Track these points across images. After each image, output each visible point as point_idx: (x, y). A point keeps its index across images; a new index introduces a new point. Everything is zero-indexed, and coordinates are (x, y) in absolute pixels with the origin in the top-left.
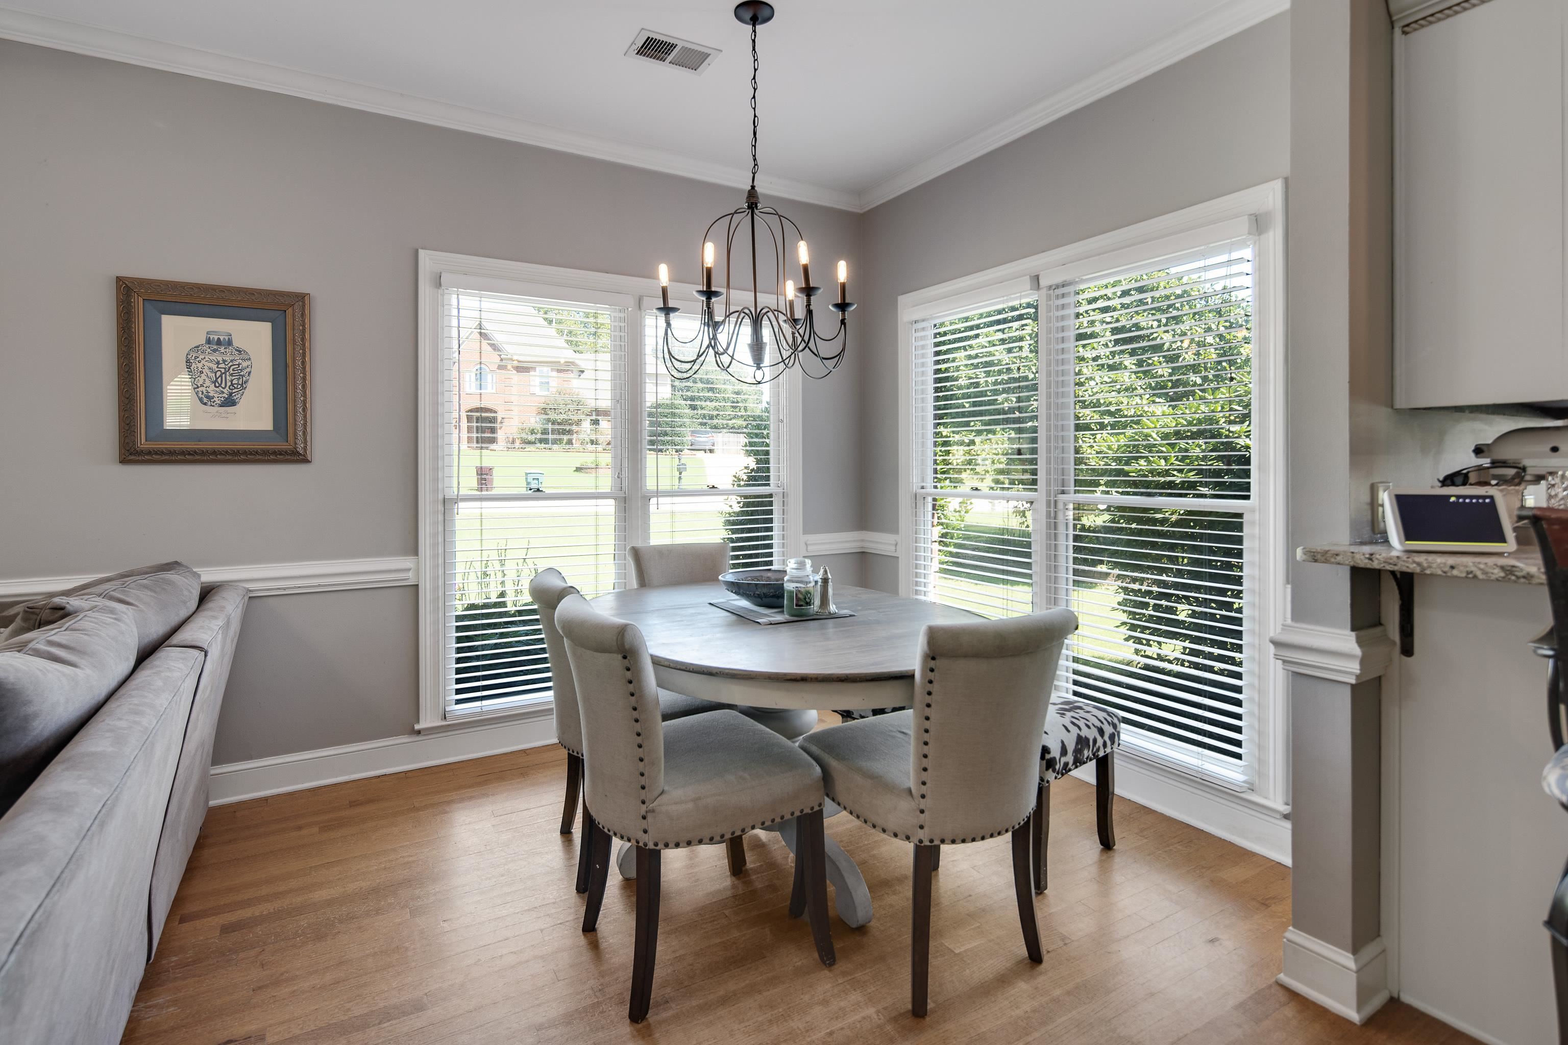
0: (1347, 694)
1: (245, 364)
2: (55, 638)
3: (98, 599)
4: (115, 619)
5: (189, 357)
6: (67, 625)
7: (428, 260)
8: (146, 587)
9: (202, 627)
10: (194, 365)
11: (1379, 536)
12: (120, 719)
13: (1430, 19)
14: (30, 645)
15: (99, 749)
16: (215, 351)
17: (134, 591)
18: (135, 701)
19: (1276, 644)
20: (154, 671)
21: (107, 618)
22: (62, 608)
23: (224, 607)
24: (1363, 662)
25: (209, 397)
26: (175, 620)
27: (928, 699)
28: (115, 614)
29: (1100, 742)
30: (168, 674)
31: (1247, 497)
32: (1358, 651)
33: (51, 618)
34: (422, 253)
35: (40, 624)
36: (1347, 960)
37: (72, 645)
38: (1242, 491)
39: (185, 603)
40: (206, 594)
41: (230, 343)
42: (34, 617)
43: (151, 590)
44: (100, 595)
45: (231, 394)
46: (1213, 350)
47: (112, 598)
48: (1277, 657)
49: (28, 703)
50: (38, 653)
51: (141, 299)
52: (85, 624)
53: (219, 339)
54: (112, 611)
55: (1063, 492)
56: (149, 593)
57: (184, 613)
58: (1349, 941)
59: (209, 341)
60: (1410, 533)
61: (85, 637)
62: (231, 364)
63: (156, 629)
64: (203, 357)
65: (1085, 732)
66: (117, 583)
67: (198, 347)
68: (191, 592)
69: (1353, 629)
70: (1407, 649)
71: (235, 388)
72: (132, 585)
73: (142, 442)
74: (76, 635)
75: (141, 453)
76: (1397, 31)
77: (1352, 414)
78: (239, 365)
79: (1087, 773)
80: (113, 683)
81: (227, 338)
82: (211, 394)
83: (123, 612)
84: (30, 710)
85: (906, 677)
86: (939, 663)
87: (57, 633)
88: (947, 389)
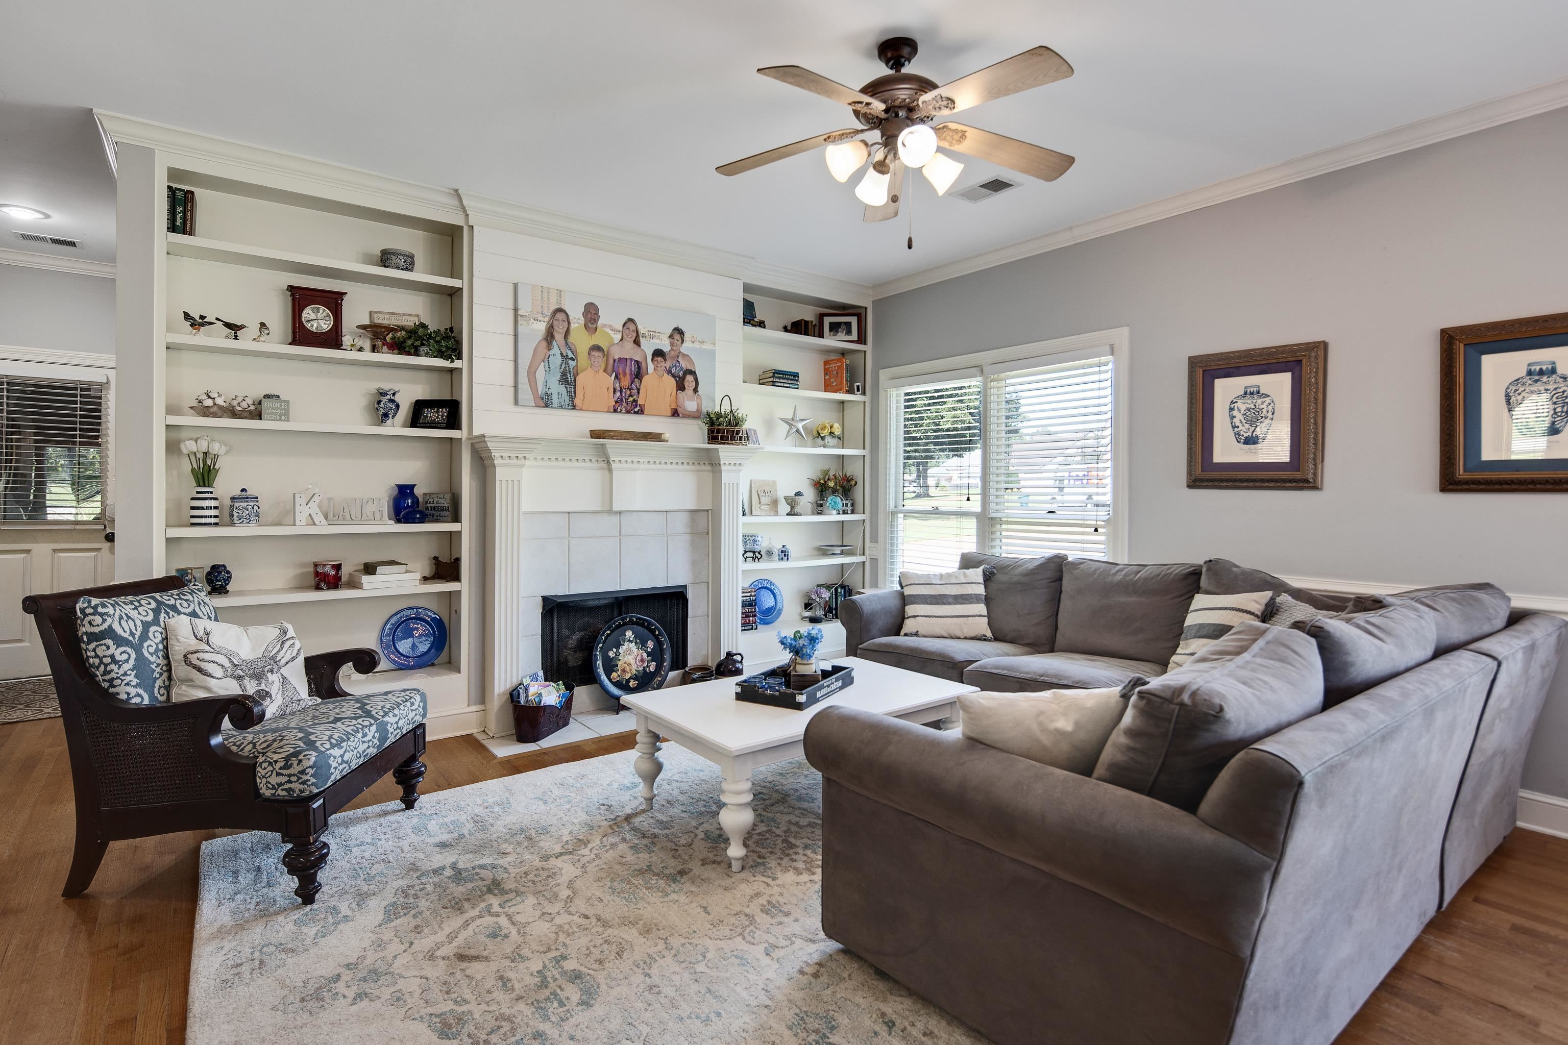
2: (1371, 620)
3: (1410, 601)
4: (1419, 616)
5: (1508, 391)
6: (1381, 613)
8: (1453, 600)
9: (1500, 642)
10: (1513, 398)
12: (1408, 683)
14: (1354, 620)
15: (1389, 695)
16: (1536, 381)
17: (1441, 601)
18: (1423, 676)
20: (1445, 662)
21: (1412, 614)
22: (1380, 602)
23: (1532, 632)
25: (1528, 428)
26: (1477, 631)
28: (1419, 612)
30: (1456, 667)
33: (1371, 608)
35: (1365, 610)
37: (1383, 626)
39: (1490, 620)
40: (1516, 618)
41: (1553, 371)
42: (1361, 604)
43: (1459, 604)
44: (1412, 599)
45: (1553, 423)
47: (1423, 603)
49: (1348, 654)
50: (1358, 626)
51: (1462, 345)
52: (1393, 615)
53: (1541, 369)
54: (1416, 610)
56: (1455, 605)
57: (1487, 628)
59: (1530, 373)
61: (1393, 624)
62: (1554, 392)
63: (1457, 634)
64: (1523, 389)
66: (1429, 593)
67: (1518, 380)
68: (1497, 612)
71: (1559, 416)
72: (1441, 596)
73: (1461, 473)
74: (1386, 620)
75: (1460, 482)
78: (1564, 392)
80: (1412, 663)
81: (1550, 367)
82: (1531, 424)
83: (1425, 612)
84: (1350, 659)
87: (1373, 617)
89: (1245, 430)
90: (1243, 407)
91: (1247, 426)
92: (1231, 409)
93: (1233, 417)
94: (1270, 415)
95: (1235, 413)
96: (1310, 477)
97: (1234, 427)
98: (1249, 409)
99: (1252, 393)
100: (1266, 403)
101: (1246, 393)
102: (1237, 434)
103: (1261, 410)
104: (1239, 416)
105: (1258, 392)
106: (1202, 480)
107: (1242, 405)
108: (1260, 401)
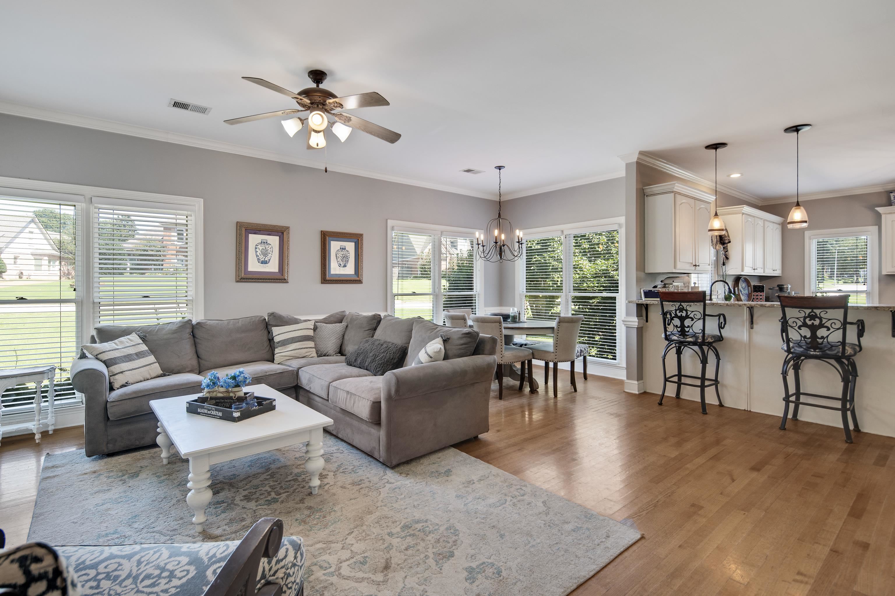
0: (636, 329)
1: (348, 255)
5: (336, 253)
7: (390, 223)
10: (337, 255)
11: (641, 299)
13: (651, 195)
16: (342, 251)
19: (623, 321)
24: (638, 322)
25: (340, 265)
27: (558, 332)
29: (585, 352)
31: (618, 293)
32: (637, 321)
34: (389, 221)
36: (636, 382)
38: (617, 291)
41: (345, 249)
45: (345, 264)
46: (605, 237)
48: (623, 324)
51: (326, 237)
55: (570, 292)
58: (636, 379)
59: (341, 249)
60: (646, 297)
62: (345, 255)
64: (339, 253)
65: (582, 349)
67: (338, 250)
69: (637, 316)
70: (647, 321)
71: (346, 262)
73: (328, 278)
75: (327, 281)
76: (645, 196)
77: (636, 274)
79: (582, 358)
81: (344, 247)
85: (553, 328)
86: (561, 324)
88: (530, 261)
89: (262, 258)
90: (261, 248)
91: (262, 256)
92: (256, 248)
93: (256, 252)
94: (271, 252)
95: (257, 250)
96: (286, 278)
97: (257, 256)
98: (263, 249)
99: (264, 243)
100: (270, 248)
101: (262, 242)
102: (258, 259)
103: (267, 250)
104: (259, 252)
105: (267, 243)
106: (244, 279)
107: (260, 247)
108: (267, 246)
